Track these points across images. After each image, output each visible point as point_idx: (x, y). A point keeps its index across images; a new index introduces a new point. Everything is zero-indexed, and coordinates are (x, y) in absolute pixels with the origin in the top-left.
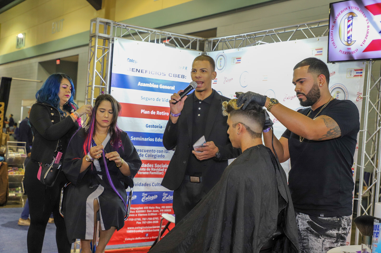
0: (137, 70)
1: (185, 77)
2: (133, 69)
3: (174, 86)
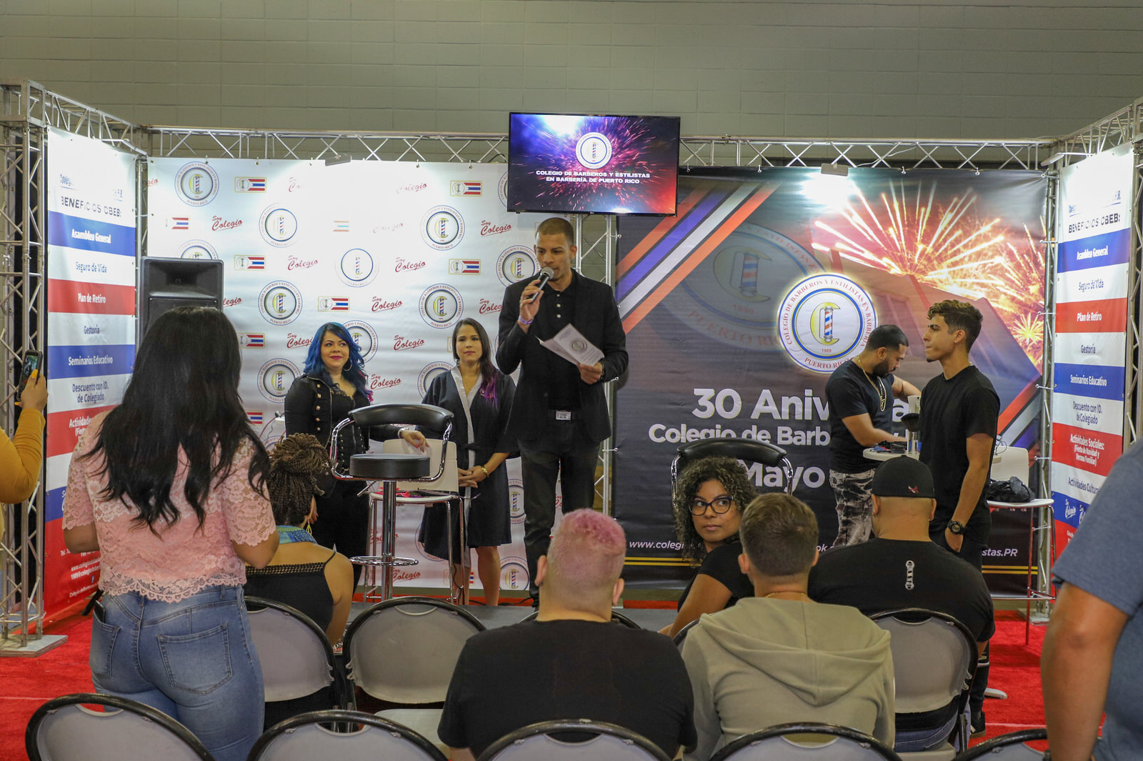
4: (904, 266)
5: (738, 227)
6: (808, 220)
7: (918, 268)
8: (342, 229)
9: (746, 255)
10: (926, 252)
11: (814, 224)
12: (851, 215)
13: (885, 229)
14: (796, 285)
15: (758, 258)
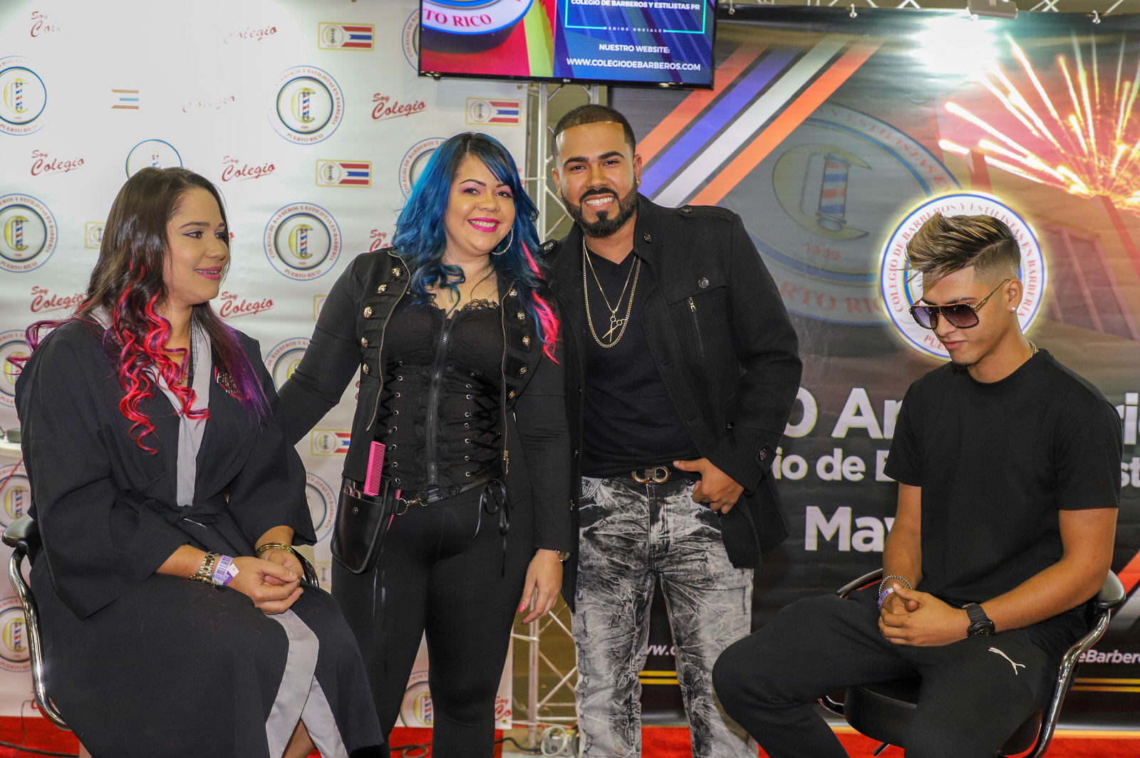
4: (1092, 182)
5: (815, 111)
6: (934, 99)
7: (1115, 184)
8: (127, 102)
9: (829, 161)
10: (1130, 158)
11: (943, 106)
12: (1006, 92)
13: (1063, 116)
14: (910, 211)
15: (847, 164)
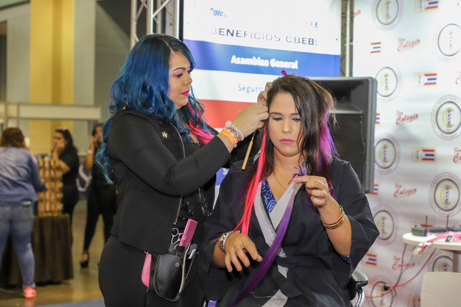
0: (228, 31)
1: (314, 41)
2: (221, 30)
3: (297, 62)
